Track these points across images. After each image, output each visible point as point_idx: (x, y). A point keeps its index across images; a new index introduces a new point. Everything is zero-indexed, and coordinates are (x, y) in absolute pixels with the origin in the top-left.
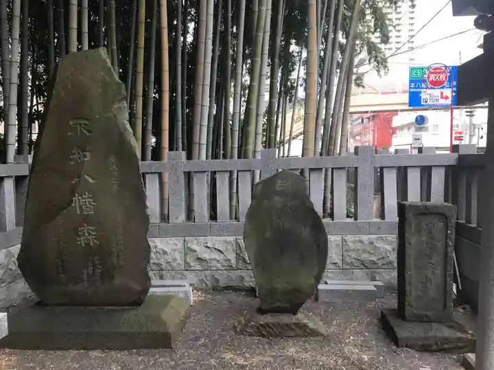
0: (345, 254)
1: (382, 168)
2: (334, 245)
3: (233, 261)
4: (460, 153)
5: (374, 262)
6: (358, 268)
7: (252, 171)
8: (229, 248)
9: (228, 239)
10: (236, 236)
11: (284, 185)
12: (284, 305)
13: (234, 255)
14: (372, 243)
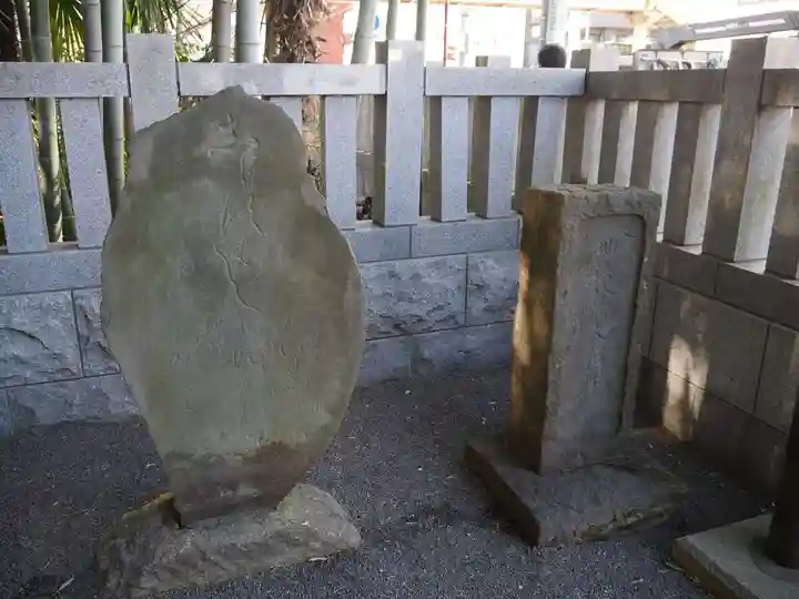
3: (71, 356)
5: (421, 320)
6: (387, 335)
7: (101, 101)
8: (54, 323)
9: (48, 299)
10: (73, 289)
11: (231, 140)
12: (245, 491)
13: (72, 342)
14: (416, 277)
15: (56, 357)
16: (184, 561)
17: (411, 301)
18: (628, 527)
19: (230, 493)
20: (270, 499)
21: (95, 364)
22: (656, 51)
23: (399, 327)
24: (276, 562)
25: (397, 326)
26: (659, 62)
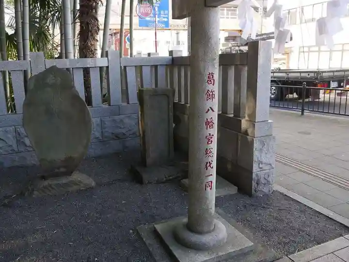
0: (103, 130)
1: (125, 67)
2: (95, 125)
3: (15, 146)
4: (174, 56)
5: (124, 134)
6: (113, 139)
7: (23, 71)
8: (9, 136)
9: (8, 129)
10: (15, 126)
11: (54, 78)
12: (62, 170)
13: (15, 142)
14: (121, 121)
15: (11, 146)
16: (45, 187)
17: (121, 128)
18: (170, 180)
19: (58, 170)
20: (69, 173)
21: (22, 149)
22: (239, 46)
23: (117, 137)
24: (70, 189)
25: (116, 137)
26: (240, 50)
